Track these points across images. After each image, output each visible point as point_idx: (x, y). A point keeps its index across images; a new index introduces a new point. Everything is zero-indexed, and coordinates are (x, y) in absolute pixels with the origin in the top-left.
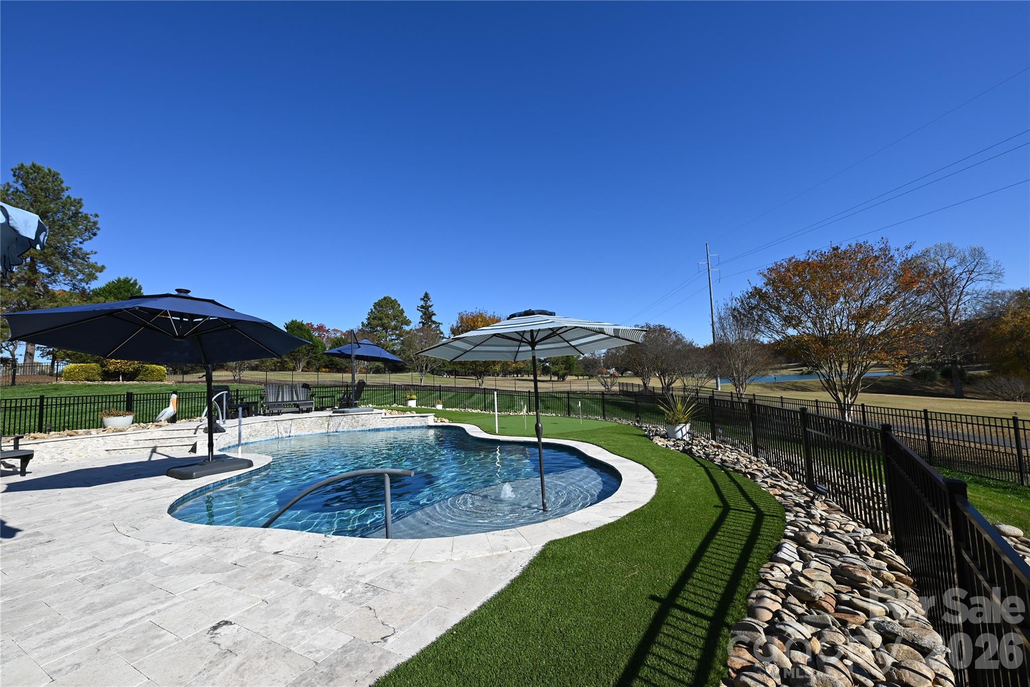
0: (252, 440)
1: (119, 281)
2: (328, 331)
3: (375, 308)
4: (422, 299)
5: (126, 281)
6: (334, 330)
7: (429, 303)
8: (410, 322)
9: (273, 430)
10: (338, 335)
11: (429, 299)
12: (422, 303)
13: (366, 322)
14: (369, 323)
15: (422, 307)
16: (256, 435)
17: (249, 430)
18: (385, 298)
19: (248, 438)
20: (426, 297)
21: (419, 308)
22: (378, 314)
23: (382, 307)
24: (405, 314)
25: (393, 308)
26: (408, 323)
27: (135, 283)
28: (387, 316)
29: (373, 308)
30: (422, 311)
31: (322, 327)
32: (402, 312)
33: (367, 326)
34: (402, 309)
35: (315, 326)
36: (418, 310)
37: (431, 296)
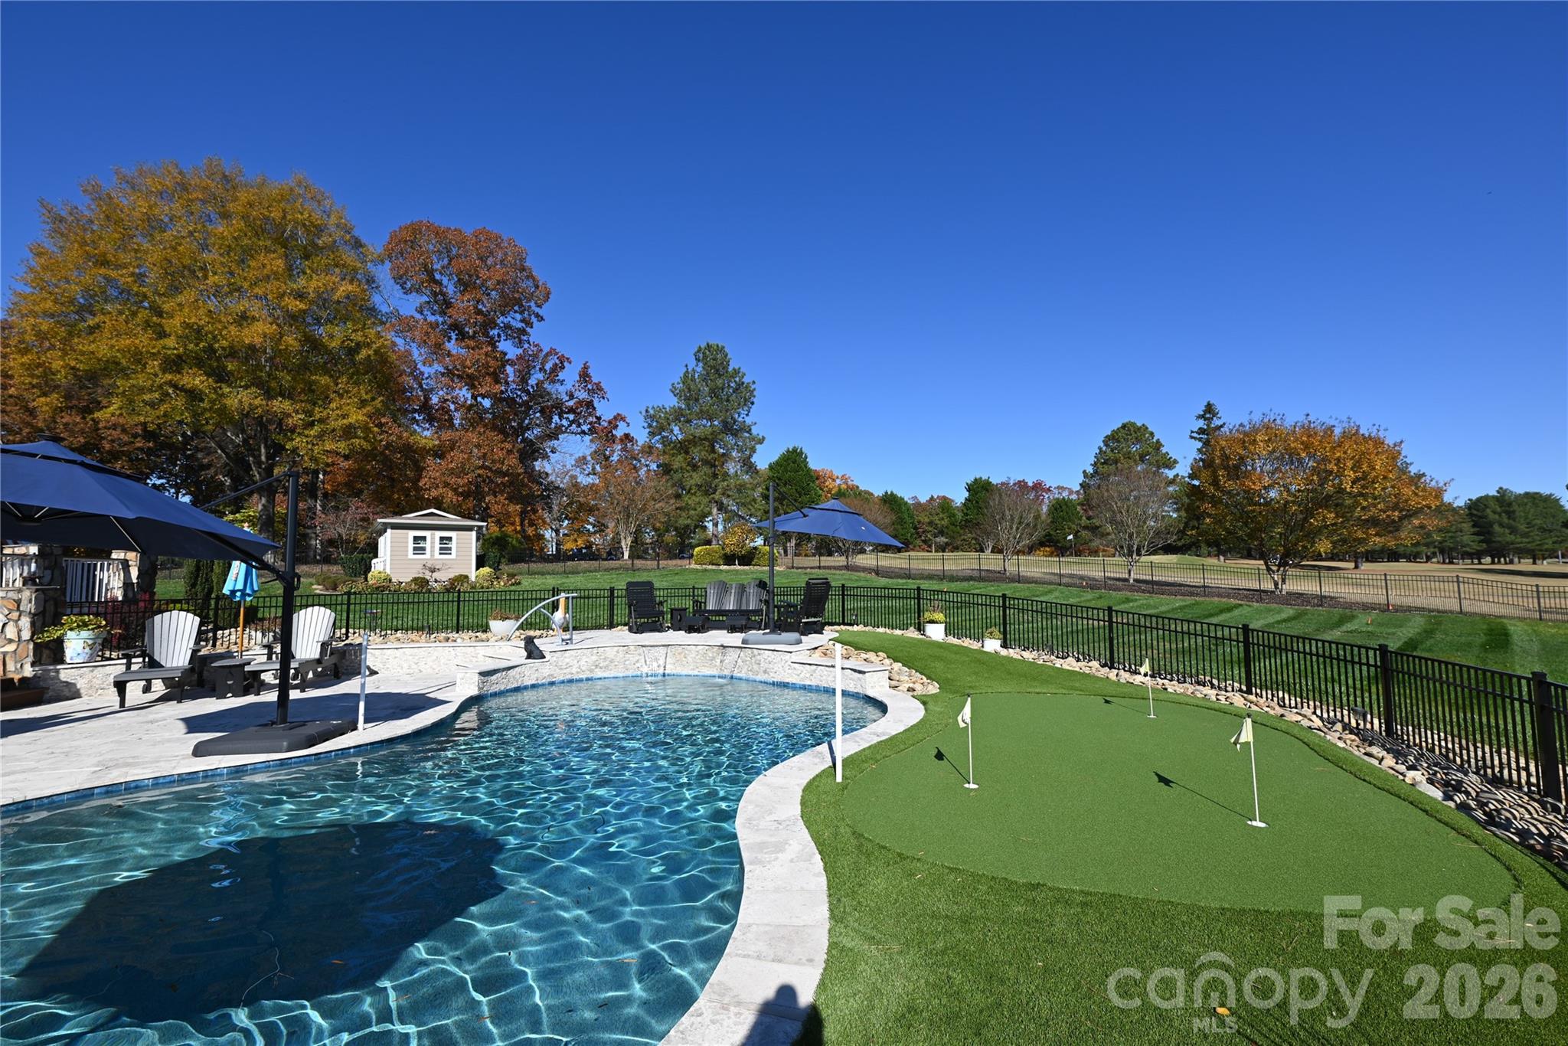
0: (599, 674)
1: (788, 451)
2: (1049, 490)
3: (1107, 445)
4: (1200, 417)
5: (795, 450)
6: (1058, 488)
7: (1216, 422)
8: (1176, 462)
9: (638, 661)
10: (1065, 494)
11: (1215, 415)
12: (1201, 423)
13: (1090, 470)
14: (1096, 472)
15: (1201, 431)
16: (606, 667)
17: (594, 658)
18: (1124, 426)
19: (591, 671)
20: (1210, 411)
21: (1195, 435)
22: (1111, 454)
23: (1118, 442)
24: (1164, 450)
25: (1138, 440)
26: (1170, 464)
27: (801, 453)
28: (1128, 456)
29: (1102, 445)
30: (1200, 440)
31: (1040, 484)
32: (1158, 445)
33: (1092, 476)
34: (1158, 441)
35: (1030, 484)
36: (1192, 437)
37: (1219, 407)
